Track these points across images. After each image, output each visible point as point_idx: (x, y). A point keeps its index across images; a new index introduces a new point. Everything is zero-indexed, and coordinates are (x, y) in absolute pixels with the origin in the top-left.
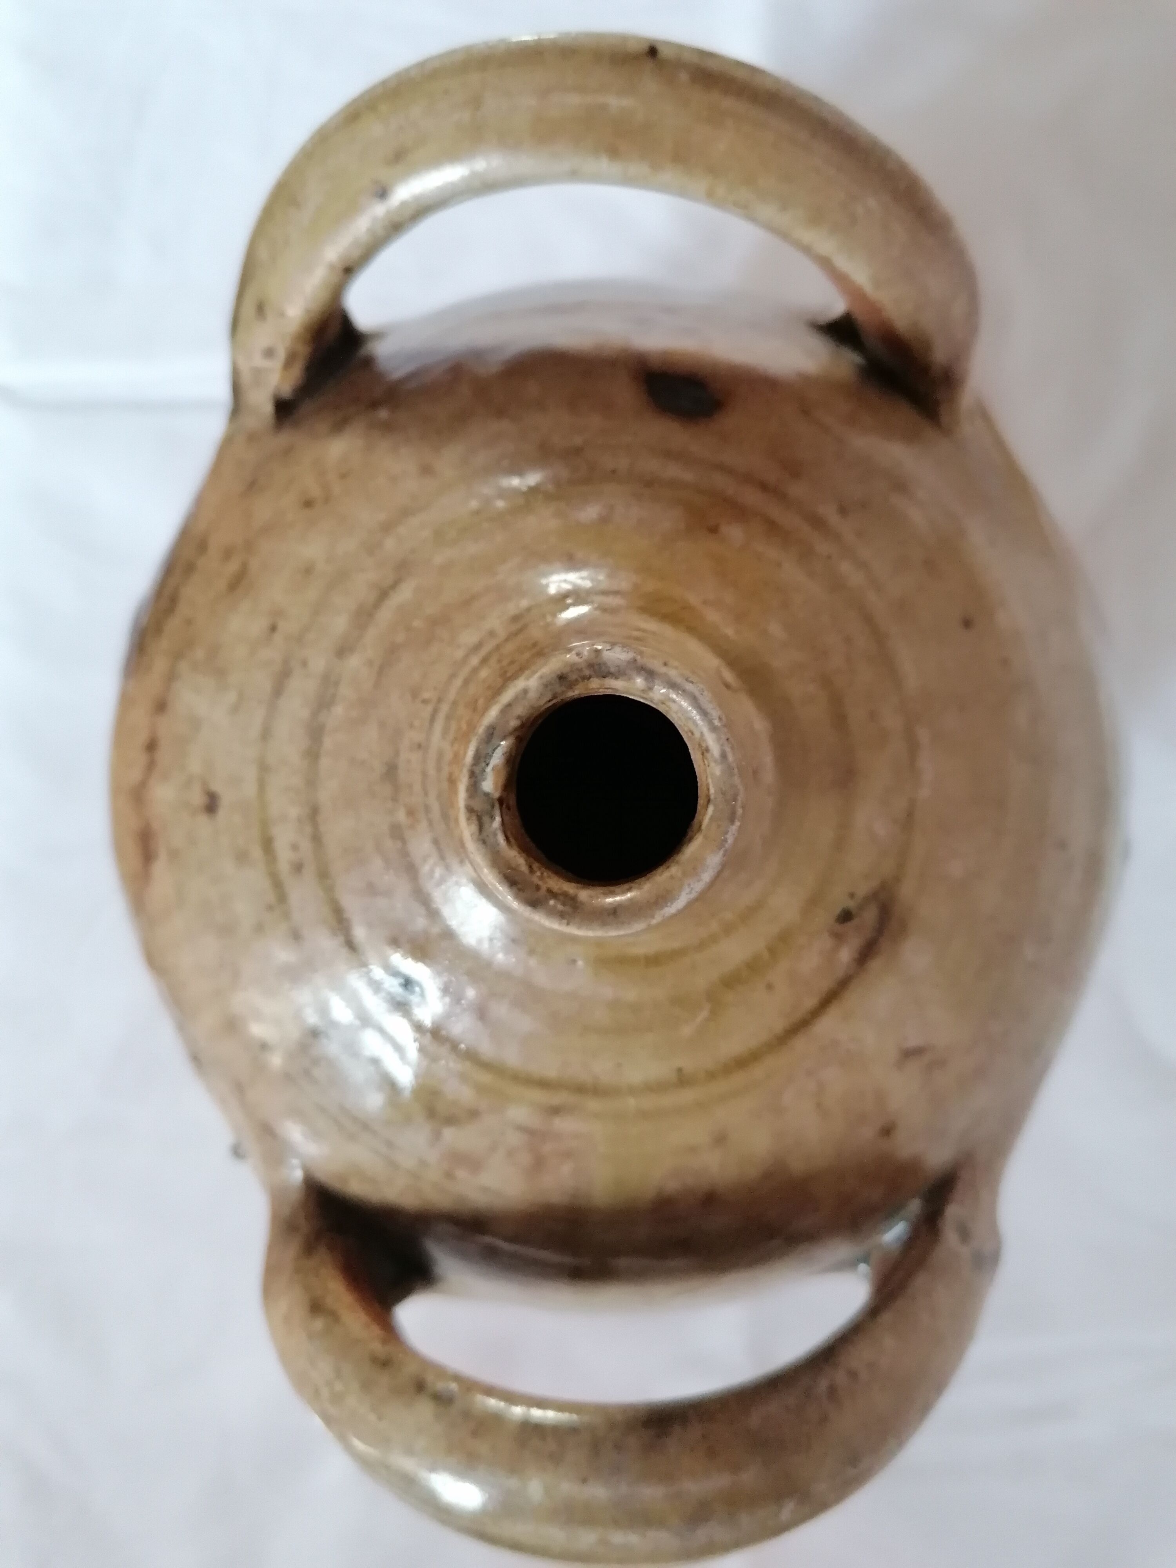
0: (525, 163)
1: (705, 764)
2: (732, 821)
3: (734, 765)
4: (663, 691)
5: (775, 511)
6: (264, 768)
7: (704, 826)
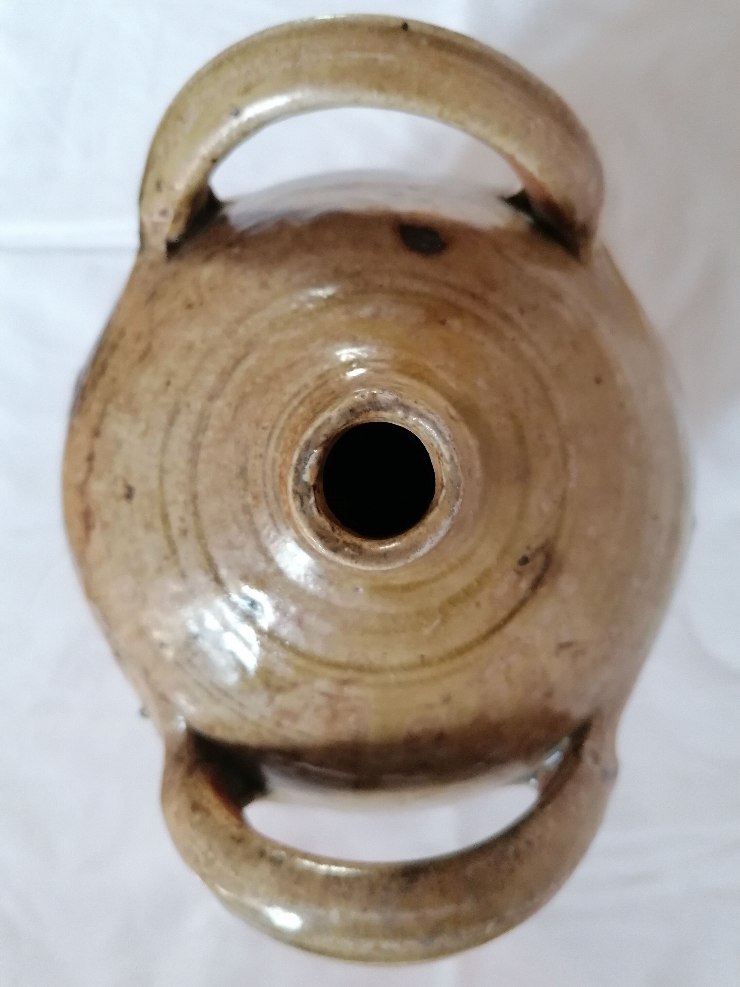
0: (326, 95)
1: (440, 464)
2: (457, 499)
3: (458, 464)
4: (414, 419)
5: (479, 311)
6: (162, 471)
7: (440, 502)
